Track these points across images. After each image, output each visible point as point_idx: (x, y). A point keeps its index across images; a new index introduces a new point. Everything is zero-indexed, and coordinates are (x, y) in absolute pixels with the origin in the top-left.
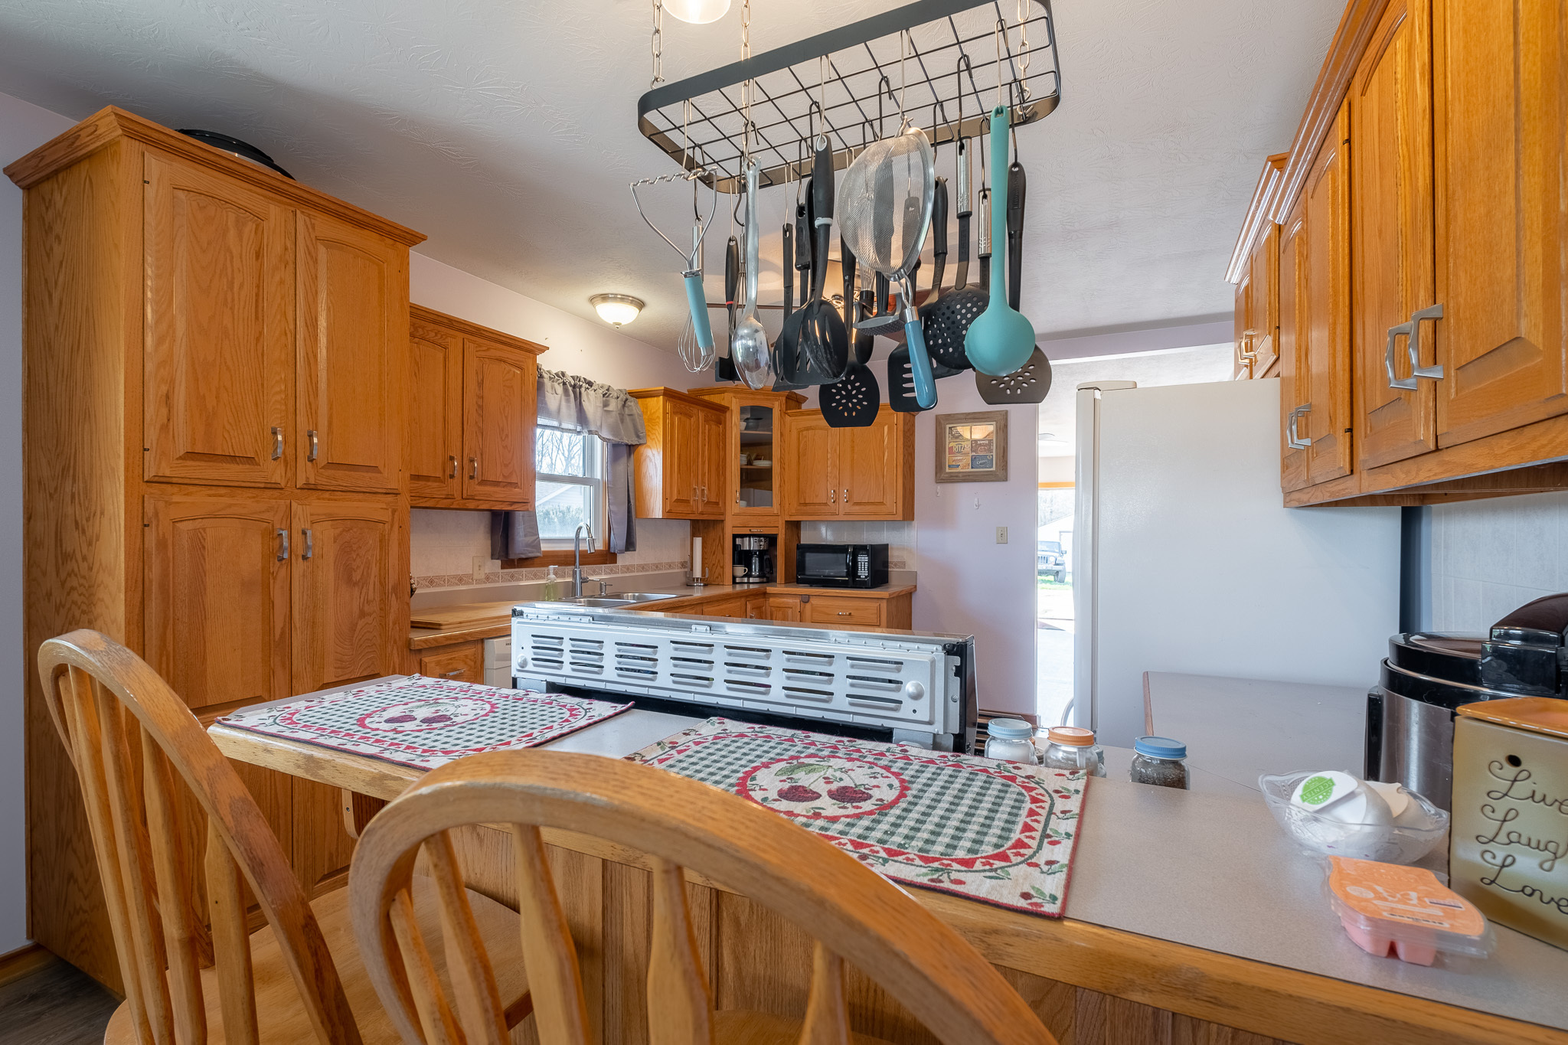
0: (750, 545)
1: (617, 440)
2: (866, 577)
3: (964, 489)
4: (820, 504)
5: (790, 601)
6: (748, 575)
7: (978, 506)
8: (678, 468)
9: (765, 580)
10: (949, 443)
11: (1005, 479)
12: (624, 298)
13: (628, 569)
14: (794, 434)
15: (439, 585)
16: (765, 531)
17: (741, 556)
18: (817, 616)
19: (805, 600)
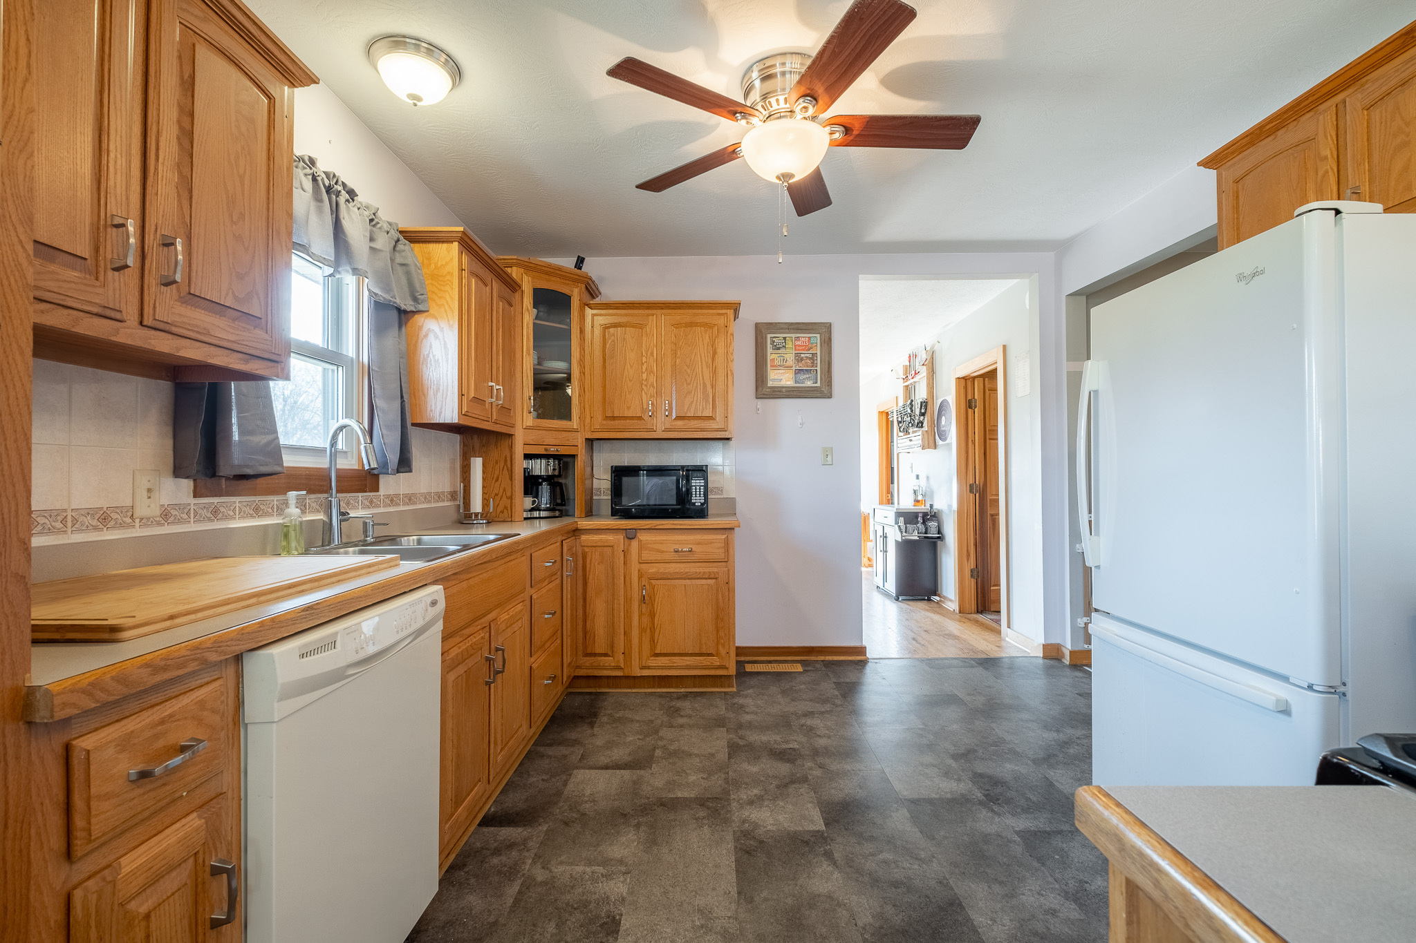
0: (539, 468)
1: (388, 297)
2: (702, 504)
3: (787, 407)
4: (632, 418)
5: (610, 538)
6: (537, 509)
7: (801, 425)
9: (557, 513)
10: (771, 354)
11: (830, 397)
12: (431, 51)
13: (392, 500)
14: (597, 332)
15: (179, 521)
16: (563, 451)
17: (531, 484)
18: (646, 556)
19: (630, 535)
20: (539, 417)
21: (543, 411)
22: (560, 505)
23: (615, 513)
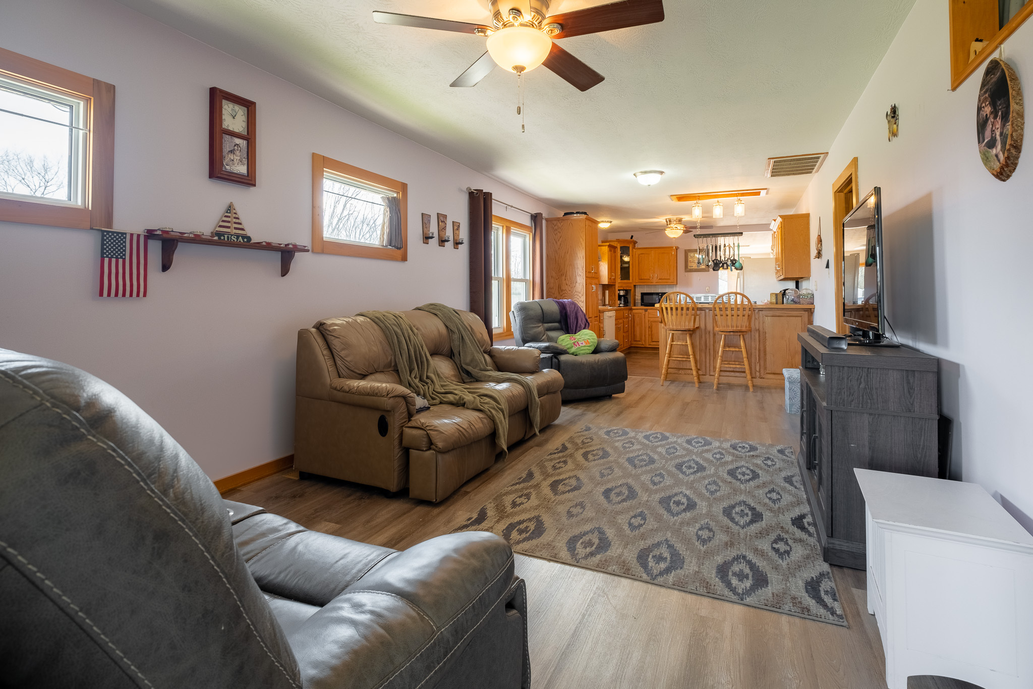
0: (622, 293)
3: (695, 274)
4: (647, 279)
5: (640, 311)
6: (621, 303)
7: (700, 280)
8: (611, 269)
9: (626, 305)
10: (690, 259)
11: (708, 270)
12: (608, 222)
14: (637, 256)
16: (627, 288)
17: (620, 297)
18: (650, 316)
19: (646, 310)
20: (621, 280)
21: (622, 278)
22: (626, 303)
23: (642, 305)
